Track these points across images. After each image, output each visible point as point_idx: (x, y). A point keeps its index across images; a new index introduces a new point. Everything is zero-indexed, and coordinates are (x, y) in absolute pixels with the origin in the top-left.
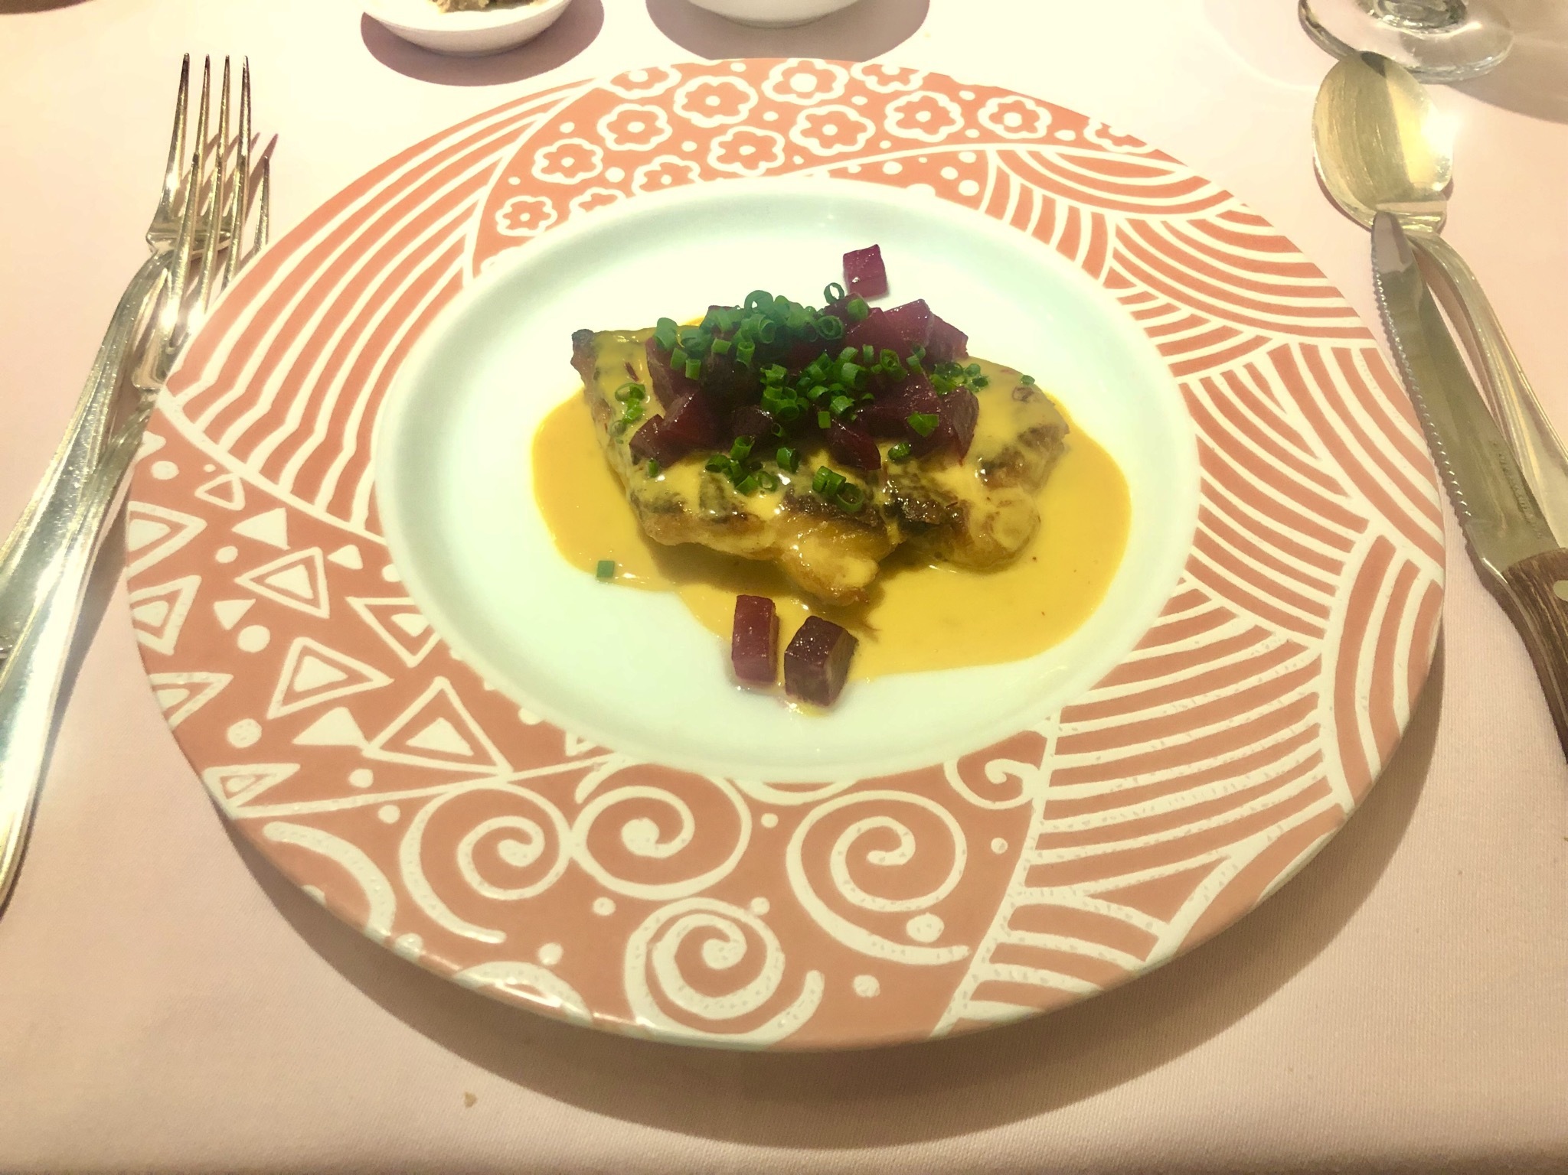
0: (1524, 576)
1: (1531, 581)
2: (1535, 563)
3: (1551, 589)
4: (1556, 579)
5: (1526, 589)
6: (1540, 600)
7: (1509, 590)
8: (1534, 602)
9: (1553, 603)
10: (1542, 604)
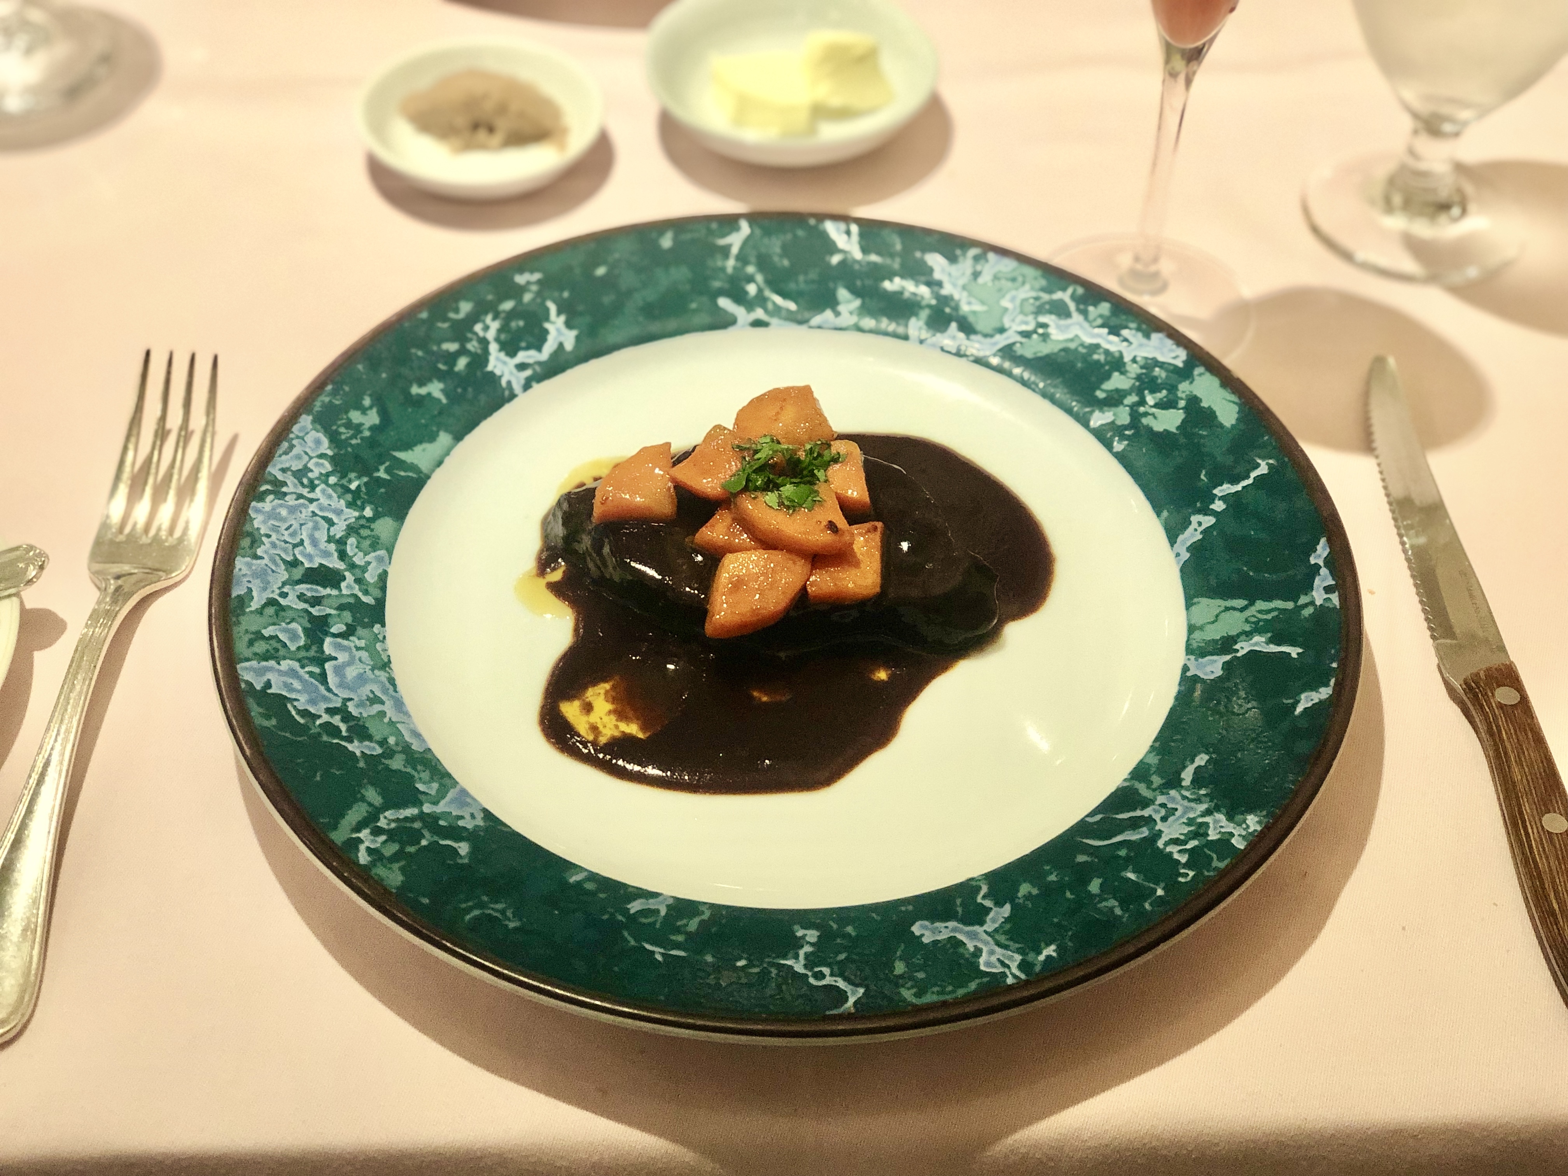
0: (1473, 685)
1: (1478, 688)
2: (1482, 674)
3: (1493, 695)
4: (1499, 686)
5: (1476, 696)
6: (1485, 704)
7: (1465, 698)
8: (1482, 706)
9: (1494, 705)
10: (1486, 708)
